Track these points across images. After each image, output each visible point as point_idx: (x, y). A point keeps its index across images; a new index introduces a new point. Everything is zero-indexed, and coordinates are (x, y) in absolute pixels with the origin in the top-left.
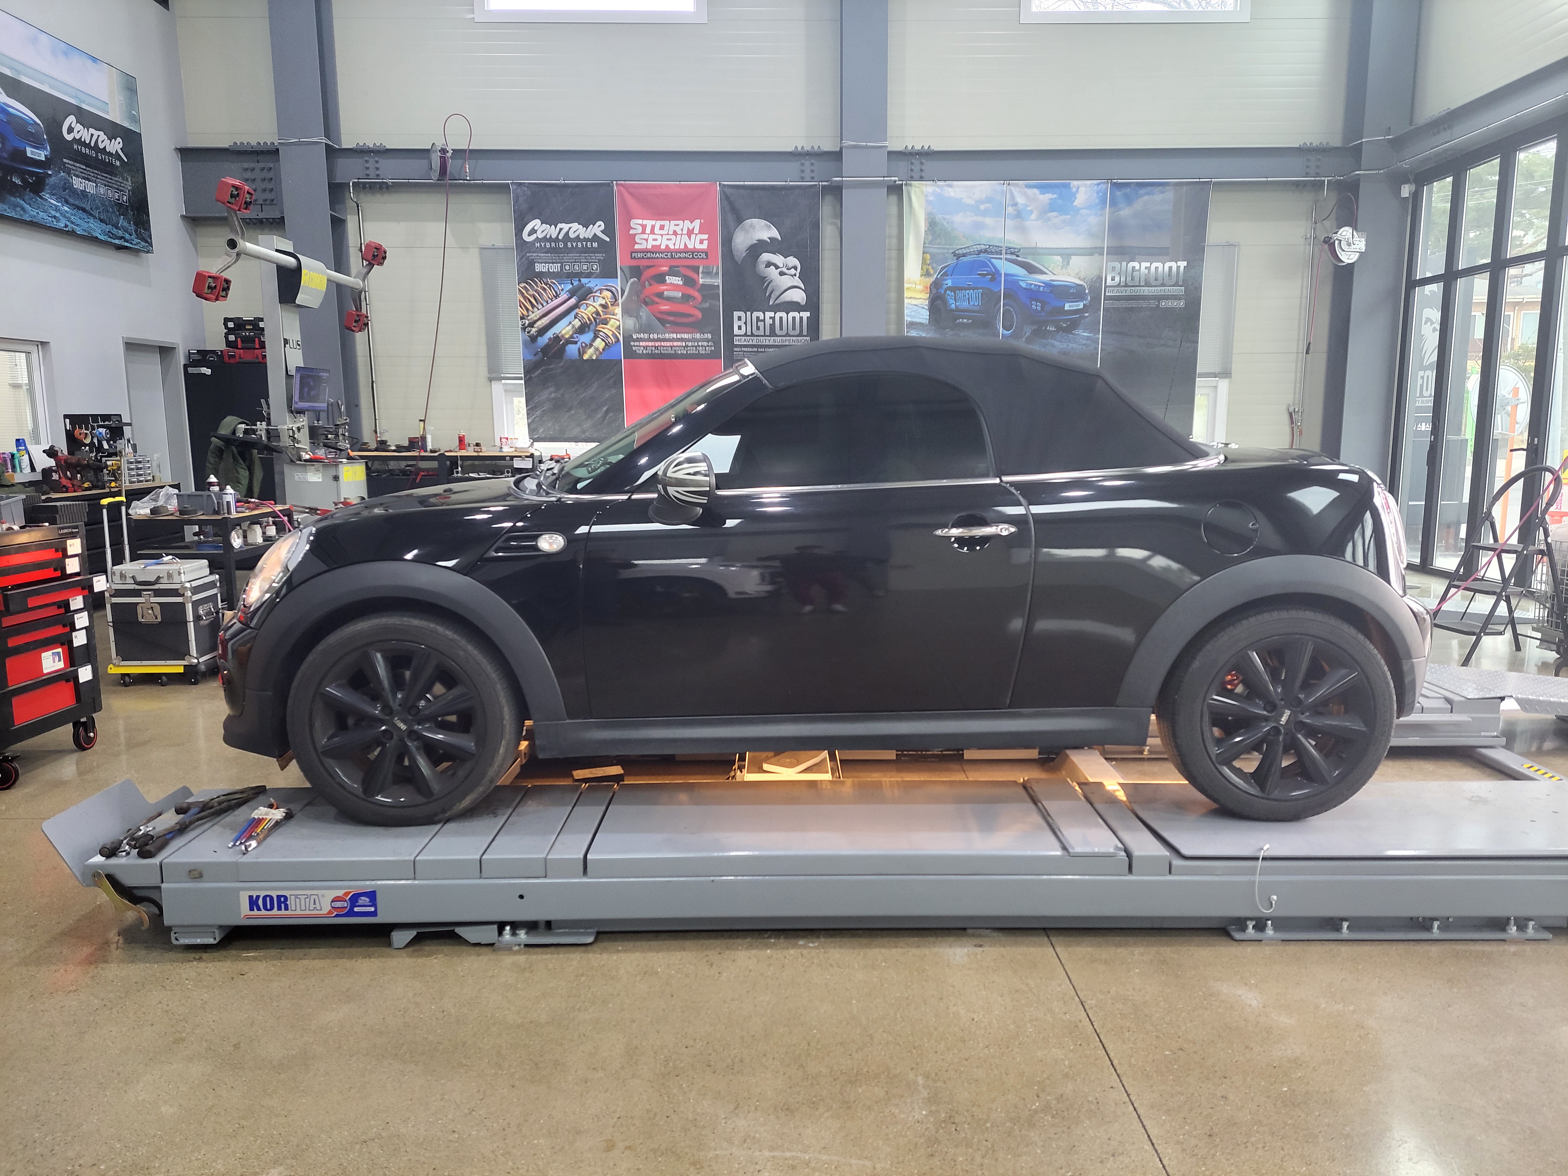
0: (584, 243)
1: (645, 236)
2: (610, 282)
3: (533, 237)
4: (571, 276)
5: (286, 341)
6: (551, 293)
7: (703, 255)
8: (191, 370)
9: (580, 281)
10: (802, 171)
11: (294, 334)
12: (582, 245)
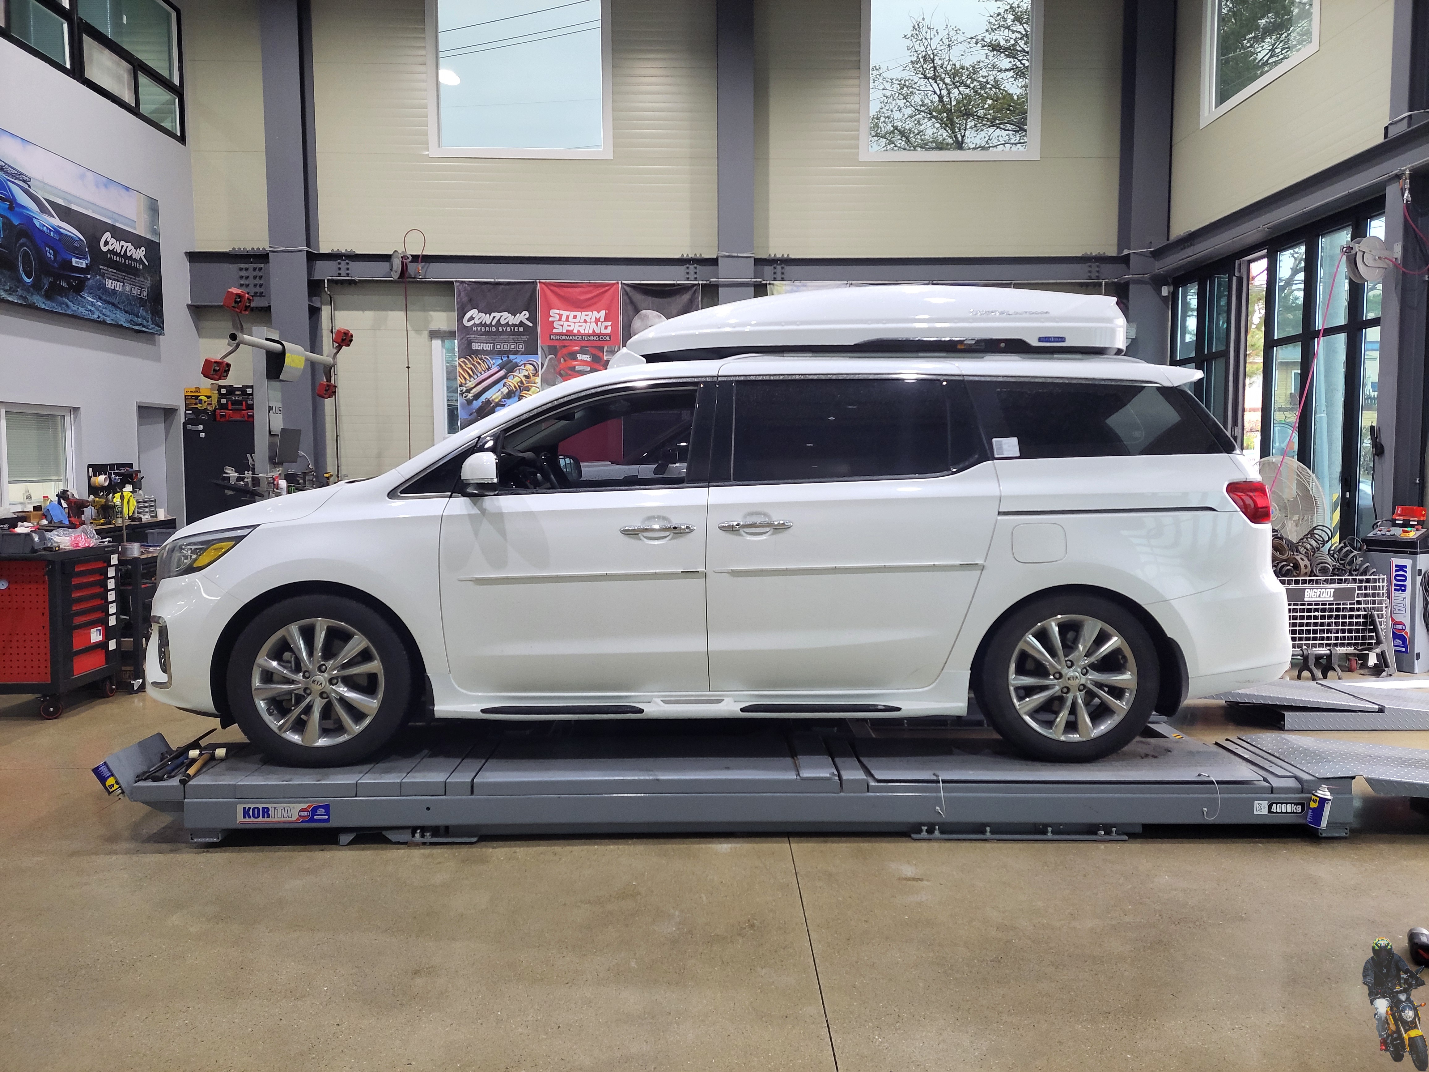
0: (512, 328)
1: (562, 323)
2: (532, 358)
3: (472, 323)
4: (501, 353)
5: (270, 408)
6: (484, 366)
7: (607, 338)
8: (189, 427)
9: (508, 357)
10: (688, 273)
11: (276, 404)
12: (511, 329)
